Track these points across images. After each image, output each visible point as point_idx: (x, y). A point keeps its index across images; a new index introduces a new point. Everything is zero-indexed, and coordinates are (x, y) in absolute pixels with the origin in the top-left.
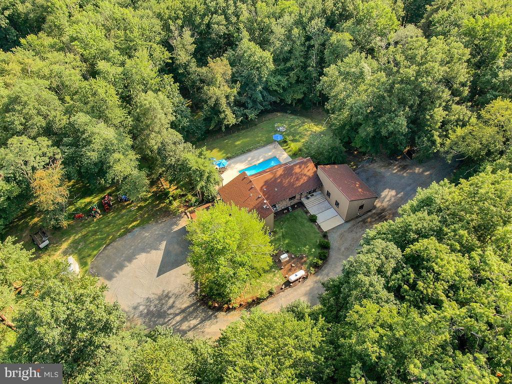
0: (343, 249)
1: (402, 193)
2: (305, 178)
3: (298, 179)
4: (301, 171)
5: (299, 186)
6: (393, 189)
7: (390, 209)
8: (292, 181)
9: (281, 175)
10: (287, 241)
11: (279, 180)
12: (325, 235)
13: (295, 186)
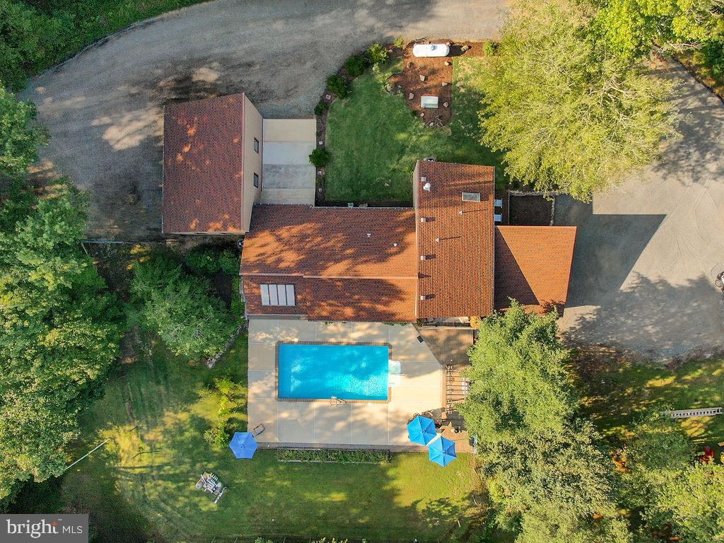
0: (309, 65)
1: (95, 122)
2: (284, 233)
3: (303, 238)
4: (282, 251)
5: (310, 221)
6: (107, 142)
7: (152, 99)
8: (319, 239)
9: (337, 261)
10: (402, 136)
11: (349, 251)
12: (321, 110)
13: (319, 225)
